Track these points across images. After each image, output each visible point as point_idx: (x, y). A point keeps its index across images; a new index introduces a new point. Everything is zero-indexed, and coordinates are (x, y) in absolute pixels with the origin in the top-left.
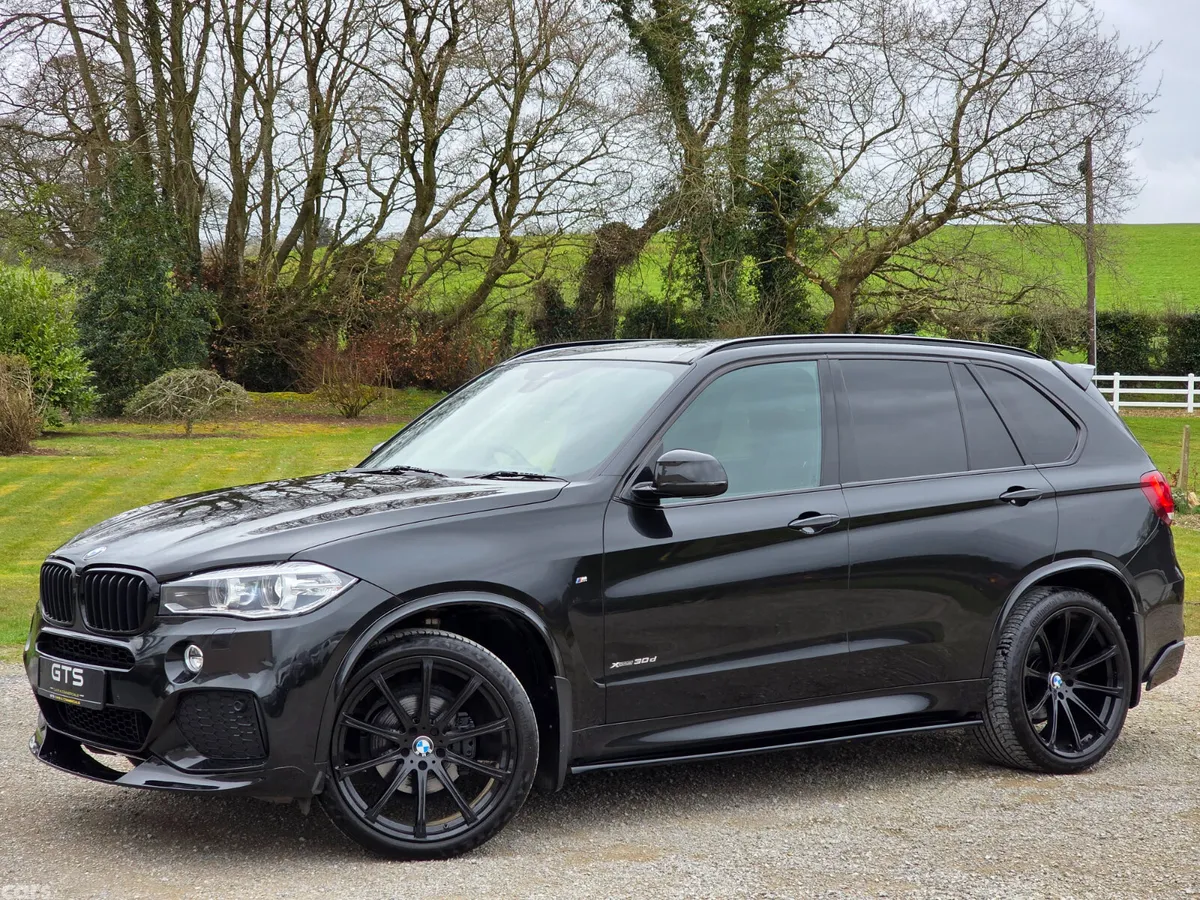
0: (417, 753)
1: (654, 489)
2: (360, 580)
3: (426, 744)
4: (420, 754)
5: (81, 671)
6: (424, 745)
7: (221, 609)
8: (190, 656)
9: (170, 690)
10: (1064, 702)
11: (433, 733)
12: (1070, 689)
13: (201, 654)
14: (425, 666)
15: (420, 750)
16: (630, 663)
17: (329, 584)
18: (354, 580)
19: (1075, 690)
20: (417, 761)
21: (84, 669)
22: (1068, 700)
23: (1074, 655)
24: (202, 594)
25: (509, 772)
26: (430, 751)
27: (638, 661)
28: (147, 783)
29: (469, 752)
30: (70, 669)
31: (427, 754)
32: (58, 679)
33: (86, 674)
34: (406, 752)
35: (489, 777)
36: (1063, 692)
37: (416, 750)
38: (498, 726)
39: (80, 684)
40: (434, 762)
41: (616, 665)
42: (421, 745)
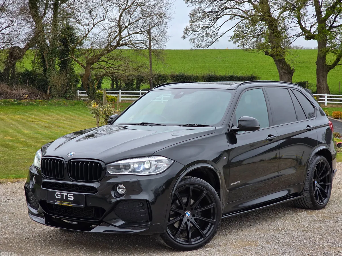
0: (186, 216)
1: (239, 129)
2: (175, 161)
3: (189, 213)
4: (187, 217)
5: (73, 195)
6: (188, 214)
7: (126, 172)
8: (118, 188)
9: (113, 201)
10: (318, 188)
11: (191, 210)
12: (319, 184)
13: (125, 188)
14: (191, 188)
15: (187, 215)
16: (234, 183)
17: (164, 163)
18: (173, 161)
20: (186, 219)
21: (74, 194)
23: (320, 174)
24: (118, 168)
25: (215, 221)
26: (190, 215)
27: (236, 183)
28: (103, 231)
29: (200, 215)
31: (189, 216)
32: (60, 198)
33: (74, 196)
34: (183, 216)
35: (209, 223)
36: (317, 186)
37: (186, 215)
38: (211, 206)
39: (72, 199)
40: (191, 219)
41: (232, 184)
42: (187, 214)
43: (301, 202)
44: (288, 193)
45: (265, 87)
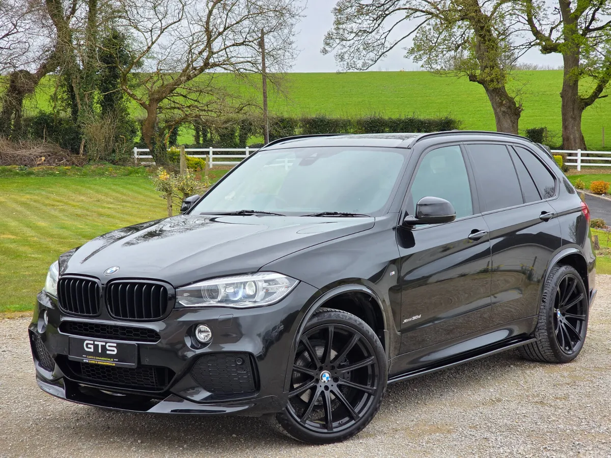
0: (323, 381)
1: (417, 220)
2: (301, 281)
3: (327, 375)
4: (325, 382)
5: (115, 345)
6: (326, 376)
7: (213, 303)
8: (199, 332)
9: (190, 355)
10: (563, 325)
11: (332, 369)
12: (564, 318)
13: (210, 331)
14: (330, 330)
15: (324, 379)
16: (410, 320)
17: (281, 285)
18: (297, 282)
19: (566, 318)
20: (323, 386)
21: (117, 344)
22: (564, 323)
23: (567, 299)
24: (198, 294)
25: (375, 388)
26: (329, 379)
27: (414, 318)
28: (172, 411)
29: (348, 378)
30: (104, 344)
31: (328, 381)
33: (119, 346)
34: (317, 381)
35: (364, 392)
36: (562, 320)
37: (322, 379)
38: (368, 362)
39: (115, 353)
40: (332, 385)
41: (405, 321)
42: (325, 376)
43: (532, 350)
44: (509, 335)
45: (464, 143)
